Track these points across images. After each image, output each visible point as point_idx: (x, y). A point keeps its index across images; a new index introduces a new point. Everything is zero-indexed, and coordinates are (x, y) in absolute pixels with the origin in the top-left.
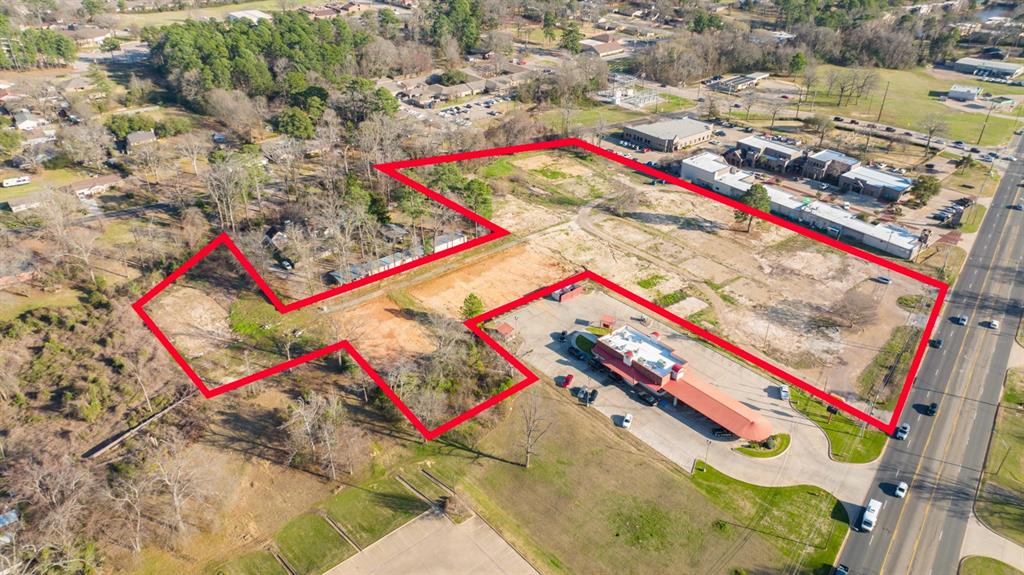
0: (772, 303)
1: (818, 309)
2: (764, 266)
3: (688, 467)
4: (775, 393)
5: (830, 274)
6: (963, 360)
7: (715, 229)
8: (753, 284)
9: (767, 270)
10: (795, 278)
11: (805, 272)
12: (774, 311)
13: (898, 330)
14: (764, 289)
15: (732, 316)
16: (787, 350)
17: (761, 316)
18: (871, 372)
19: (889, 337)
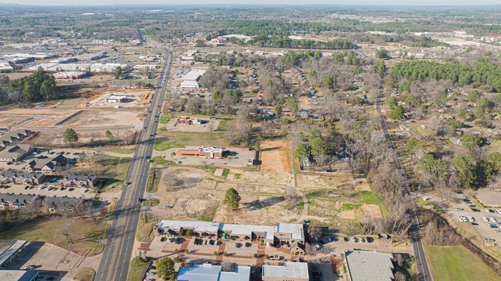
0: (198, 184)
1: (184, 188)
2: (212, 197)
3: (186, 146)
4: (180, 162)
5: (187, 203)
6: (135, 186)
7: (245, 206)
8: (209, 188)
9: (209, 195)
10: (199, 196)
11: (197, 200)
12: (196, 182)
13: (156, 190)
14: (204, 187)
15: (205, 175)
16: (184, 172)
17: (198, 178)
18: (160, 175)
19: (158, 187)
